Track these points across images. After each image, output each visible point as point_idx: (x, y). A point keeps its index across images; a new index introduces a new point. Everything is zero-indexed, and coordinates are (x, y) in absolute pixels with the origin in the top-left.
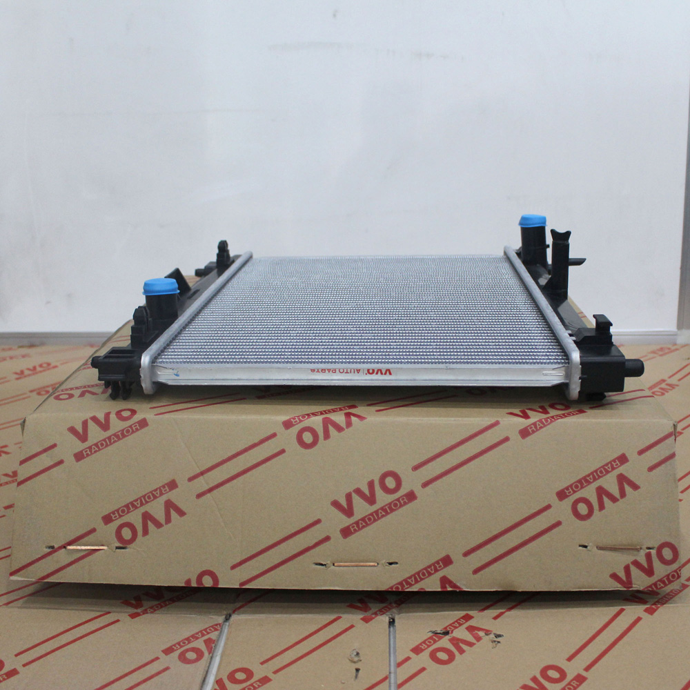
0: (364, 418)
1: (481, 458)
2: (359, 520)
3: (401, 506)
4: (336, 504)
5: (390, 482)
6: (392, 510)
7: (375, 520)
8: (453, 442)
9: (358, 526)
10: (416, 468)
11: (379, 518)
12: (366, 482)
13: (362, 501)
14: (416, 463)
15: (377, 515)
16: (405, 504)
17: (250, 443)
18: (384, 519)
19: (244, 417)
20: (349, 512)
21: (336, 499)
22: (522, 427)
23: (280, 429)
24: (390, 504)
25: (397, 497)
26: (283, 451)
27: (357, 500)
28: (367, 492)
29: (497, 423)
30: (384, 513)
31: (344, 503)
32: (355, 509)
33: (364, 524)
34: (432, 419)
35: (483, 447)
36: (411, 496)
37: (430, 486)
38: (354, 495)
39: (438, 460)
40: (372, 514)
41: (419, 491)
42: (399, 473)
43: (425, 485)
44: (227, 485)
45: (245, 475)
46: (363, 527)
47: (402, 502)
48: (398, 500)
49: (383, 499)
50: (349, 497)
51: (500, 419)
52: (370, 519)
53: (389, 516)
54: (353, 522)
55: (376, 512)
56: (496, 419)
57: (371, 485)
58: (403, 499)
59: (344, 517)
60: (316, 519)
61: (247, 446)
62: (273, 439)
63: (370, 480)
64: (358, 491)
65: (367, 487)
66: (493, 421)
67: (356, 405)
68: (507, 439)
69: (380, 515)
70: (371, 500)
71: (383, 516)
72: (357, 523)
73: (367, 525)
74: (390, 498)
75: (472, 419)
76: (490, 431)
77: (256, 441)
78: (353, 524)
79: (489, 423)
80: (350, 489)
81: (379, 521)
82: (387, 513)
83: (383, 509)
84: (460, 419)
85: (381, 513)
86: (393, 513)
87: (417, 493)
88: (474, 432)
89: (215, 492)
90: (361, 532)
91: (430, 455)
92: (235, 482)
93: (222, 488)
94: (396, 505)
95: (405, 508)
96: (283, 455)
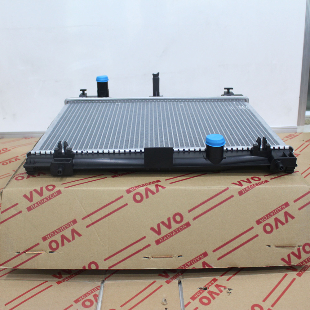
0: (165, 188)
1: (221, 205)
2: (164, 236)
3: (183, 229)
4: (152, 229)
5: (178, 218)
6: (179, 231)
7: (171, 236)
8: (207, 198)
9: (163, 239)
10: (190, 211)
11: (173, 235)
12: (166, 218)
13: (165, 227)
14: (190, 209)
15: (172, 234)
16: (185, 228)
17: (111, 201)
18: (175, 236)
19: (107, 188)
20: (159, 233)
21: (153, 226)
22: (239, 190)
23: (125, 194)
24: (178, 228)
25: (181, 225)
26: (127, 204)
27: (162, 227)
28: (167, 223)
29: (227, 189)
30: (175, 233)
31: (156, 228)
32: (162, 231)
33: (166, 238)
34: (197, 187)
35: (221, 200)
36: (188, 225)
37: (197, 219)
38: (161, 224)
39: (200, 207)
40: (169, 233)
41: (191, 222)
42: (182, 214)
43: (194, 219)
44: (101, 221)
45: (109, 216)
46: (166, 239)
47: (184, 227)
48: (182, 226)
49: (175, 226)
50: (158, 226)
51: (229, 187)
52: (169, 236)
53: (178, 234)
54: (161, 237)
55: (172, 232)
56: (227, 187)
57: (169, 219)
58: (184, 226)
59: (157, 235)
60: (143, 236)
61: (109, 202)
62: (122, 199)
63: (168, 217)
64: (163, 223)
65: (167, 220)
68: (232, 196)
69: (174, 234)
70: (169, 227)
71: (175, 234)
72: (163, 238)
73: (168, 238)
74: (178, 225)
75: (216, 187)
76: (224, 193)
77: (114, 200)
79: (224, 189)
80: (159, 222)
81: (173, 237)
82: (177, 233)
83: (175, 231)
84: (210, 187)
85: (174, 233)
86: (180, 232)
87: (191, 223)
88: (217, 193)
89: (95, 225)
90: (165, 242)
91: (196, 205)
92: (104, 219)
93: (98, 223)
94: (181, 229)
95: (185, 230)
96: (127, 206)
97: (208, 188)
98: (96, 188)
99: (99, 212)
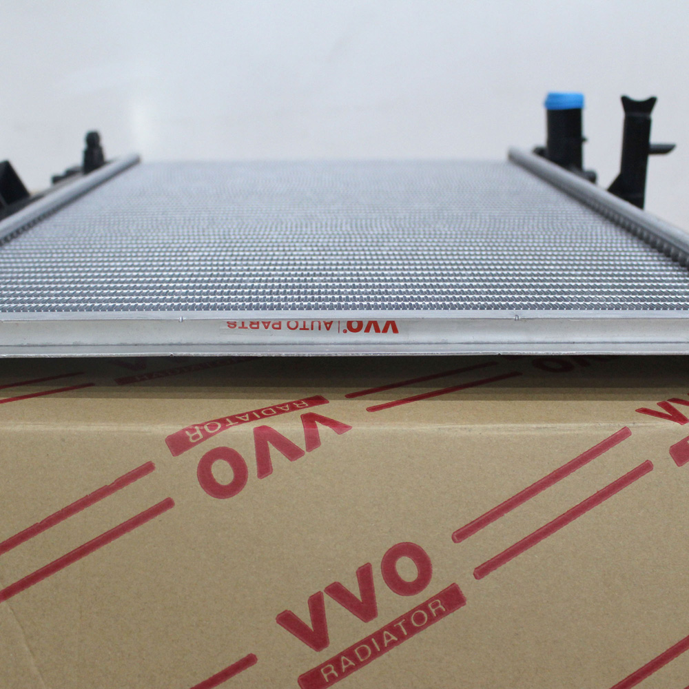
0: (347, 427)
1: (598, 508)
2: (342, 654)
3: (432, 620)
4: (288, 620)
5: (407, 569)
6: (412, 631)
7: (376, 654)
8: (537, 477)
9: (338, 669)
10: (460, 535)
11: (384, 649)
12: (354, 569)
13: (344, 611)
14: (459, 524)
15: (380, 642)
16: (441, 614)
17: (95, 487)
18: (393, 651)
19: (82, 428)
20: (317, 638)
21: (289, 609)
22: (676, 442)
23: (162, 455)
24: (408, 616)
25: (422, 602)
26: (168, 504)
27: (332, 608)
28: (355, 591)
29: (624, 434)
30: (394, 638)
31: (306, 617)
32: (331, 631)
33: (351, 663)
34: (490, 426)
35: (600, 486)
36: (452, 598)
37: (493, 574)
38: (327, 599)
39: (508, 515)
40: (367, 641)
41: (468, 586)
42: (424, 548)
43: (482, 572)
44: (46, 582)
45: (85, 559)
46: (350, 670)
47: (433, 611)
48: (424, 606)
49: (391, 605)
50: (316, 604)
51: (629, 425)
52: (364, 653)
53: (406, 644)
54: (327, 658)
55: (378, 635)
56: (622, 425)
57: (364, 574)
58: (435, 605)
59: (307, 649)
60: (244, 655)
61: (88, 492)
62: (146, 477)
63: (362, 564)
64: (337, 591)
65: (356, 580)
66: (616, 428)
67: (324, 395)
68: (646, 467)
69: (386, 642)
70: (365, 609)
71: (392, 644)
72: (336, 661)
73: (359, 665)
74: (408, 603)
75: (573, 425)
76: (611, 451)
77: (109, 481)
78: (327, 663)
79: (609, 433)
80: (320, 586)
81: (385, 656)
82: (402, 638)
83: (392, 628)
84: (549, 425)
85: (388, 637)
86: (416, 636)
87: (465, 591)
88: (581, 452)
89: (17, 597)
90: (346, 681)
91: (490, 506)
92: (62, 573)
93: (33, 589)
94: (419, 618)
95: (439, 624)
96: (169, 511)
97: (538, 428)
98: (30, 427)
99: (40, 536)
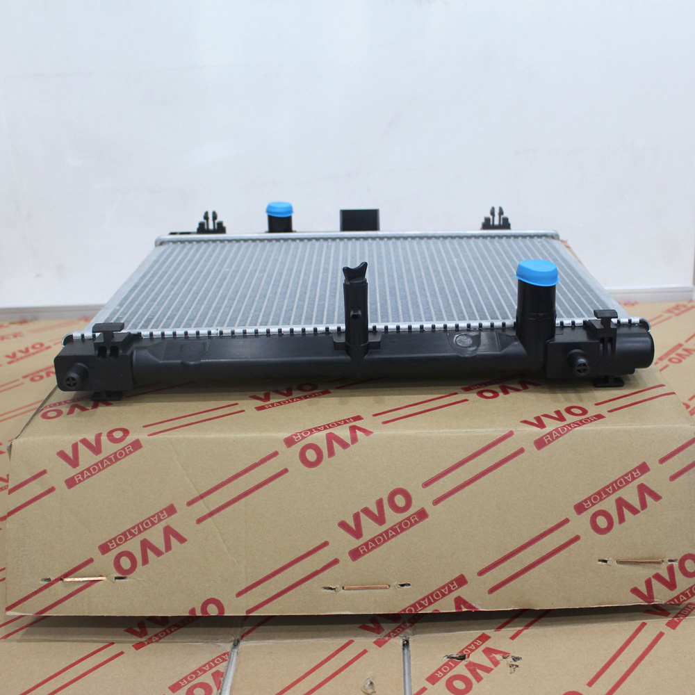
0: (371, 433)
1: (495, 471)
2: (369, 541)
3: (412, 525)
4: (343, 525)
5: (400, 501)
6: (403, 530)
7: (385, 541)
8: (465, 456)
9: (367, 547)
10: (426, 485)
11: (389, 539)
12: (374, 501)
13: (370, 520)
14: (426, 479)
15: (387, 535)
16: (416, 522)
17: (250, 463)
18: (394, 539)
19: (243, 435)
20: (357, 533)
21: (344, 519)
22: (537, 438)
23: (282, 447)
24: (400, 523)
25: (407, 516)
26: (286, 471)
27: (365, 519)
28: (375, 511)
29: (511, 434)
30: (394, 533)
31: (352, 524)
32: (364, 530)
33: (373, 545)
35: (497, 460)
36: (422, 514)
37: (442, 503)
38: (362, 515)
39: (450, 475)
40: (381, 535)
41: (430, 509)
42: (408, 491)
43: (436, 502)
44: (229, 509)
45: (247, 497)
46: (373, 548)
47: (413, 520)
48: (408, 518)
49: (392, 518)
50: (357, 517)
51: (514, 430)
52: (379, 540)
53: (399, 536)
54: (362, 543)
55: (386, 532)
56: (510, 430)
57: (380, 503)
58: (414, 518)
59: (353, 539)
60: (323, 541)
61: (247, 466)
62: (274, 458)
63: (378, 498)
64: (366, 511)
65: (375, 506)
66: (507, 431)
68: (521, 451)
69: (390, 535)
70: (380, 520)
71: (393, 536)
72: (366, 544)
73: (377, 546)
74: (401, 517)
75: (484, 430)
76: (503, 443)
77: (257, 461)
78: (362, 545)
79: (503, 434)
80: (358, 509)
81: (390, 542)
82: (398, 533)
83: (392, 528)
84: (472, 430)
85: (391, 533)
86: (404, 532)
87: (428, 511)
88: (487, 444)
89: (215, 516)
90: (371, 553)
91: (441, 471)
92: (236, 504)
93: (223, 512)
94: (406, 524)
95: (415, 527)
96: (286, 474)
97: (466, 432)
98: (218, 435)
99: (225, 487)
